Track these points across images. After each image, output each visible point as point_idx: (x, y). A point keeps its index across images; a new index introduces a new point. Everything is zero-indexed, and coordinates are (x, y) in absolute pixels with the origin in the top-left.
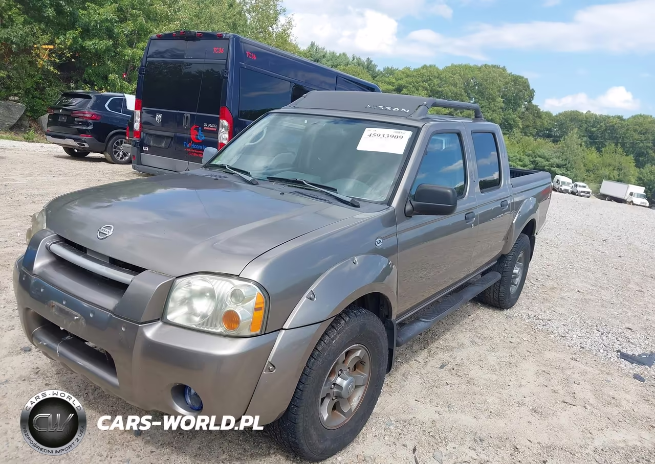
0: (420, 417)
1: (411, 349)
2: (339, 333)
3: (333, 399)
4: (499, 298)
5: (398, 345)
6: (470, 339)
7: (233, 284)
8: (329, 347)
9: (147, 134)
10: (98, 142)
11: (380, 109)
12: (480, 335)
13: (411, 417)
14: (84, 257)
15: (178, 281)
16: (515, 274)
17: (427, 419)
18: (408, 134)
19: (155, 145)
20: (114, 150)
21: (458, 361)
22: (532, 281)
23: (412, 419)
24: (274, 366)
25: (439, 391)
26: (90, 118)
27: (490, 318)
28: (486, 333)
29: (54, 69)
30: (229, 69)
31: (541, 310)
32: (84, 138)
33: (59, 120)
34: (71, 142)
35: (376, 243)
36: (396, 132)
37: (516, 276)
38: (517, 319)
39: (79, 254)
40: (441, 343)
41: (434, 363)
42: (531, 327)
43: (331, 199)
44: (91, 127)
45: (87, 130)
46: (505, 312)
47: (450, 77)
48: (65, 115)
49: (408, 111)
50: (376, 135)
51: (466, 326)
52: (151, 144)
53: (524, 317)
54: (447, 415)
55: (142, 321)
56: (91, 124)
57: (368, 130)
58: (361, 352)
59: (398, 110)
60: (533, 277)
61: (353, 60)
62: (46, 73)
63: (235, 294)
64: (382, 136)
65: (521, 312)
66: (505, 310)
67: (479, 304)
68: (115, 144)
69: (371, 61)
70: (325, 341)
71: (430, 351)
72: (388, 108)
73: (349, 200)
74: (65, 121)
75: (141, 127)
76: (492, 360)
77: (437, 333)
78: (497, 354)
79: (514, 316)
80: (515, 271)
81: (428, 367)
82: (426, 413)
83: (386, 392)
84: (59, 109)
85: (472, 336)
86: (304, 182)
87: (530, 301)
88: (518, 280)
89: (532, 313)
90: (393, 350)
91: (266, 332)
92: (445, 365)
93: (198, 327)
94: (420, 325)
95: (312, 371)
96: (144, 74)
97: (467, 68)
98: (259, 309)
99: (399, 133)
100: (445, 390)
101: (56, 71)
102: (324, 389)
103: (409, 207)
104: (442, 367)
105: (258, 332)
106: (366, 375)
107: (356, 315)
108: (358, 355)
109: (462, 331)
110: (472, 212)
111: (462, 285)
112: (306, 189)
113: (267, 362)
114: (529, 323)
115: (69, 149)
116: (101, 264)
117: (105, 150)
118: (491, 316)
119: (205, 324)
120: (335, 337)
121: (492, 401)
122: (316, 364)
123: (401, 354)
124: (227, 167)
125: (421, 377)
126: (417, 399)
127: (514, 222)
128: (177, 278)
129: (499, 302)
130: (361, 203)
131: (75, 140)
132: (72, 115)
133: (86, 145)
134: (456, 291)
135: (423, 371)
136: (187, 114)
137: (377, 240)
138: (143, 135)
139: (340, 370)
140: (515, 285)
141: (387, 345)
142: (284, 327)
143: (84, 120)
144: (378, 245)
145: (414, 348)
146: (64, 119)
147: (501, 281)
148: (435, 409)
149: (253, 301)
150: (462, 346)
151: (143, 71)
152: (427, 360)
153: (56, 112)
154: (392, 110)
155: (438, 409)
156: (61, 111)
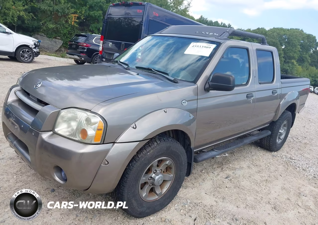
0: (205, 202)
1: (212, 167)
2: (152, 149)
3: (150, 186)
4: (269, 145)
5: (196, 161)
6: (248, 165)
7: (87, 114)
8: (145, 156)
9: (105, 52)
10: (89, 58)
11: (203, 33)
12: (254, 164)
13: (200, 201)
14: (27, 98)
15: (62, 111)
16: (281, 133)
17: (208, 204)
18: (214, 46)
19: (108, 58)
20: (95, 62)
21: (237, 176)
22: (294, 139)
23: (199, 203)
24: (108, 162)
25: (220, 190)
26: (86, 46)
27: (263, 155)
28: (258, 163)
29: (76, 25)
30: (144, 21)
31: (295, 154)
32: (82, 55)
33: (73, 47)
34: (76, 57)
35: (182, 103)
36: (208, 45)
37: (281, 134)
38: (278, 158)
39: (26, 96)
40: (230, 165)
41: (223, 175)
42: (286, 163)
43: (163, 79)
44: (85, 50)
45: (84, 52)
46: (273, 153)
47: (271, 34)
48: (75, 44)
49: (217, 35)
50: (196, 46)
51: (247, 158)
52: (107, 57)
53: (284, 157)
54: (220, 203)
55: (41, 130)
56: (86, 49)
57: (193, 44)
58: (169, 162)
59: (212, 34)
60: (295, 137)
61: (221, 24)
62: (73, 27)
63: (88, 120)
64: (199, 47)
65: (282, 154)
66: (273, 152)
67: (259, 148)
68: (96, 59)
69: (231, 25)
70: (143, 153)
71: (222, 168)
72: (207, 33)
73: (172, 79)
74: (75, 47)
75: (103, 49)
76: (257, 177)
77: (229, 160)
78: (261, 174)
79: (278, 156)
80: (280, 131)
81: (219, 177)
82: (209, 200)
83: (190, 187)
84: (72, 42)
85: (250, 164)
86: (152, 69)
87: (290, 149)
88: (282, 137)
89: (289, 155)
90: (191, 164)
91: (104, 143)
92: (229, 177)
93: (68, 137)
94: (213, 153)
95: (134, 168)
96: (105, 23)
97: (282, 29)
98: (101, 130)
99: (209, 45)
100: (224, 190)
101: (77, 26)
102: (143, 179)
103: (207, 86)
104: (226, 178)
105: (99, 142)
106: (172, 175)
107: (165, 141)
108: (167, 163)
109: (244, 161)
110: (252, 94)
111: (245, 135)
112: (153, 73)
113: (104, 160)
114: (286, 160)
115: (76, 61)
116: (32, 101)
117: (91, 62)
118: (264, 155)
119: (72, 135)
120: (150, 151)
121: (250, 199)
122: (136, 164)
123: (205, 168)
124: (118, 62)
125: (213, 182)
126: (206, 193)
127: (281, 103)
128: (62, 109)
129: (270, 148)
130: (179, 81)
131: (78, 56)
132: (78, 45)
133: (83, 59)
134: (240, 138)
135: (215, 179)
136: (123, 43)
137: (183, 101)
138: (103, 53)
139: (155, 170)
140: (281, 139)
141: (186, 160)
142: (115, 142)
143: (83, 47)
144: (183, 104)
145: (214, 166)
146: (74, 46)
147: (271, 136)
148: (214, 199)
149: (97, 125)
150: (241, 168)
151: (105, 22)
152: (219, 173)
153: (71, 43)
154: (209, 34)
155: (216, 200)
156: (73, 42)
